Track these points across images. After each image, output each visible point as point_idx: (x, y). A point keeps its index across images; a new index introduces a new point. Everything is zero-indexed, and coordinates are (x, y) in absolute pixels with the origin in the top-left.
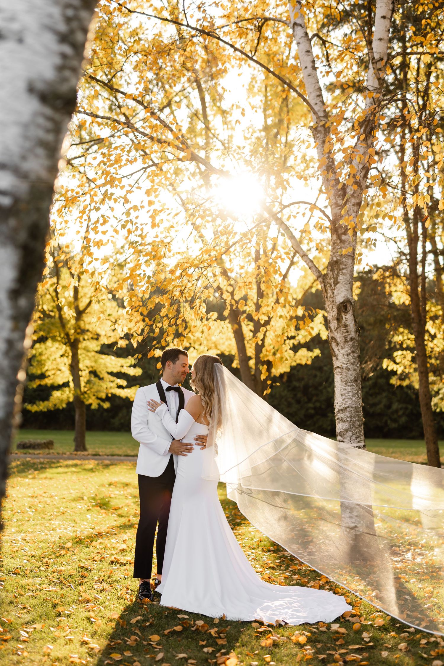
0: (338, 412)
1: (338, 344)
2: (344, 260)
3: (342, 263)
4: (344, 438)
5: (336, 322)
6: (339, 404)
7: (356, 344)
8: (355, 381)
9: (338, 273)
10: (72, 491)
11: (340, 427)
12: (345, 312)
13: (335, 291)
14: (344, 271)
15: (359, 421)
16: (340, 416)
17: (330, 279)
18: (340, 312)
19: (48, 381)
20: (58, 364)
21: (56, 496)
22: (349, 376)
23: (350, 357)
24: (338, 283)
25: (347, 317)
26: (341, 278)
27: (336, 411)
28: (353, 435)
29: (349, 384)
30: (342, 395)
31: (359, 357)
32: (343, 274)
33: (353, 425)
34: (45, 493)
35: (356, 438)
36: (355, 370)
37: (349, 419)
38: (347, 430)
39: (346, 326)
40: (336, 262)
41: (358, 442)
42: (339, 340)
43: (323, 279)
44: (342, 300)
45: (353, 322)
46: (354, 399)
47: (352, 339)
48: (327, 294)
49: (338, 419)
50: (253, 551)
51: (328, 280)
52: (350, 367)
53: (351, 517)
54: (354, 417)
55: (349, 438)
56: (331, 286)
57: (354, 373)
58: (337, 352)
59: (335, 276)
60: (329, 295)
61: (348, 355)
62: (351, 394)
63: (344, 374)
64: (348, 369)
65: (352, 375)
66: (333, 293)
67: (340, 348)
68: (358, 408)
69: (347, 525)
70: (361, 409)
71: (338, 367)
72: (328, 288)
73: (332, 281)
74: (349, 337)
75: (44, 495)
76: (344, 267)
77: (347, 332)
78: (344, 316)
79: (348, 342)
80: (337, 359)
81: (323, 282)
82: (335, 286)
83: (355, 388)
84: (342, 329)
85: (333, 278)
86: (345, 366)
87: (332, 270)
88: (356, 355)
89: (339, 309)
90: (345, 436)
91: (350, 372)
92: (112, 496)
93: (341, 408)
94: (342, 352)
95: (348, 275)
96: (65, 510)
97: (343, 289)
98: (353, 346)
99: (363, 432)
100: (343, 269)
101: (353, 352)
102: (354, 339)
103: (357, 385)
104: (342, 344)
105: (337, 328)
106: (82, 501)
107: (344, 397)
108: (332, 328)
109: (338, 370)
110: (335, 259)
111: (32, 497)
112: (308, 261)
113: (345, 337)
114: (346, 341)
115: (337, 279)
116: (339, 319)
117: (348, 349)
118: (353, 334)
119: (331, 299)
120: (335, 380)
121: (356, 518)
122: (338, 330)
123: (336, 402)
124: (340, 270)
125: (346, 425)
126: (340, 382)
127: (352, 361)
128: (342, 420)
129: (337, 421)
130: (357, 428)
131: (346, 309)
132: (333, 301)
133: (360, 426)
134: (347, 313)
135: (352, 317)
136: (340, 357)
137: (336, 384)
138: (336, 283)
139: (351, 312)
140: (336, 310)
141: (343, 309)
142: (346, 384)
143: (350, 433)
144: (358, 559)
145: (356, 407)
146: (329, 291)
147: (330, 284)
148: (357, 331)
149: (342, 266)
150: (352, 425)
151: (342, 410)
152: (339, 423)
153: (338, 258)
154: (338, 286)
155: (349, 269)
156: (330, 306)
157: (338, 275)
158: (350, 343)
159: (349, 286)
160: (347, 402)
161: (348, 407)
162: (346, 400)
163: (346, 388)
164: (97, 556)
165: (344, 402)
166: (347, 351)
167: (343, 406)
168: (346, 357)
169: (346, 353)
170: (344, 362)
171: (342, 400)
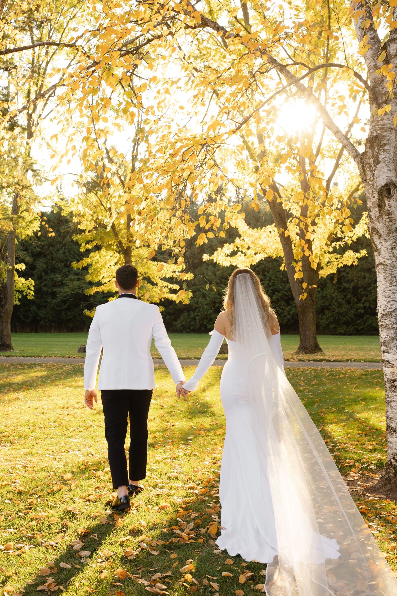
0: (382, 317)
1: (380, 236)
2: (386, 134)
3: (384, 138)
4: (390, 348)
5: (377, 209)
6: (383, 308)
9: (379, 150)
11: (384, 335)
12: (388, 197)
13: (376, 173)
14: (386, 148)
16: (382, 322)
17: (369, 158)
18: (382, 197)
24: (379, 162)
25: (390, 203)
26: (382, 156)
27: (379, 316)
29: (395, 284)
30: (386, 297)
32: (385, 151)
34: (78, 403)
37: (395, 326)
38: (392, 339)
39: (389, 214)
40: (377, 137)
42: (381, 231)
43: (361, 159)
44: (384, 183)
48: (366, 176)
49: (382, 325)
51: (367, 160)
55: (395, 348)
56: (371, 166)
58: (379, 246)
59: (375, 154)
60: (368, 177)
61: (392, 249)
63: (389, 272)
64: (393, 266)
66: (373, 175)
67: (382, 241)
71: (381, 264)
72: (367, 169)
73: (372, 160)
76: (385, 142)
77: (391, 221)
78: (387, 202)
79: (392, 233)
80: (380, 254)
81: (361, 163)
82: (375, 166)
84: (385, 217)
85: (373, 156)
86: (390, 262)
87: (372, 147)
89: (380, 194)
90: (391, 346)
93: (386, 312)
94: (385, 245)
95: (391, 152)
97: (385, 170)
100: (385, 145)
104: (384, 236)
105: (379, 217)
107: (389, 299)
108: (373, 217)
109: (381, 267)
110: (375, 134)
111: (63, 408)
112: (343, 138)
113: (389, 228)
114: (390, 232)
115: (378, 158)
116: (380, 206)
117: (392, 242)
119: (371, 182)
120: (378, 279)
122: (380, 219)
123: (378, 305)
124: (382, 146)
125: (391, 333)
126: (383, 282)
128: (386, 327)
129: (380, 328)
131: (389, 193)
132: (373, 185)
134: (390, 198)
136: (383, 251)
137: (378, 284)
138: (377, 162)
139: (395, 197)
140: (377, 195)
141: (385, 193)
142: (391, 283)
146: (368, 172)
147: (369, 164)
149: (383, 142)
151: (386, 315)
152: (382, 330)
153: (379, 132)
154: (378, 166)
155: (393, 145)
156: (370, 191)
157: (378, 153)
159: (392, 165)
160: (392, 305)
161: (394, 311)
162: (392, 303)
163: (391, 288)
164: (94, 493)
165: (389, 305)
166: (391, 244)
167: (388, 310)
168: (389, 251)
169: (390, 247)
170: (388, 257)
171: (386, 303)
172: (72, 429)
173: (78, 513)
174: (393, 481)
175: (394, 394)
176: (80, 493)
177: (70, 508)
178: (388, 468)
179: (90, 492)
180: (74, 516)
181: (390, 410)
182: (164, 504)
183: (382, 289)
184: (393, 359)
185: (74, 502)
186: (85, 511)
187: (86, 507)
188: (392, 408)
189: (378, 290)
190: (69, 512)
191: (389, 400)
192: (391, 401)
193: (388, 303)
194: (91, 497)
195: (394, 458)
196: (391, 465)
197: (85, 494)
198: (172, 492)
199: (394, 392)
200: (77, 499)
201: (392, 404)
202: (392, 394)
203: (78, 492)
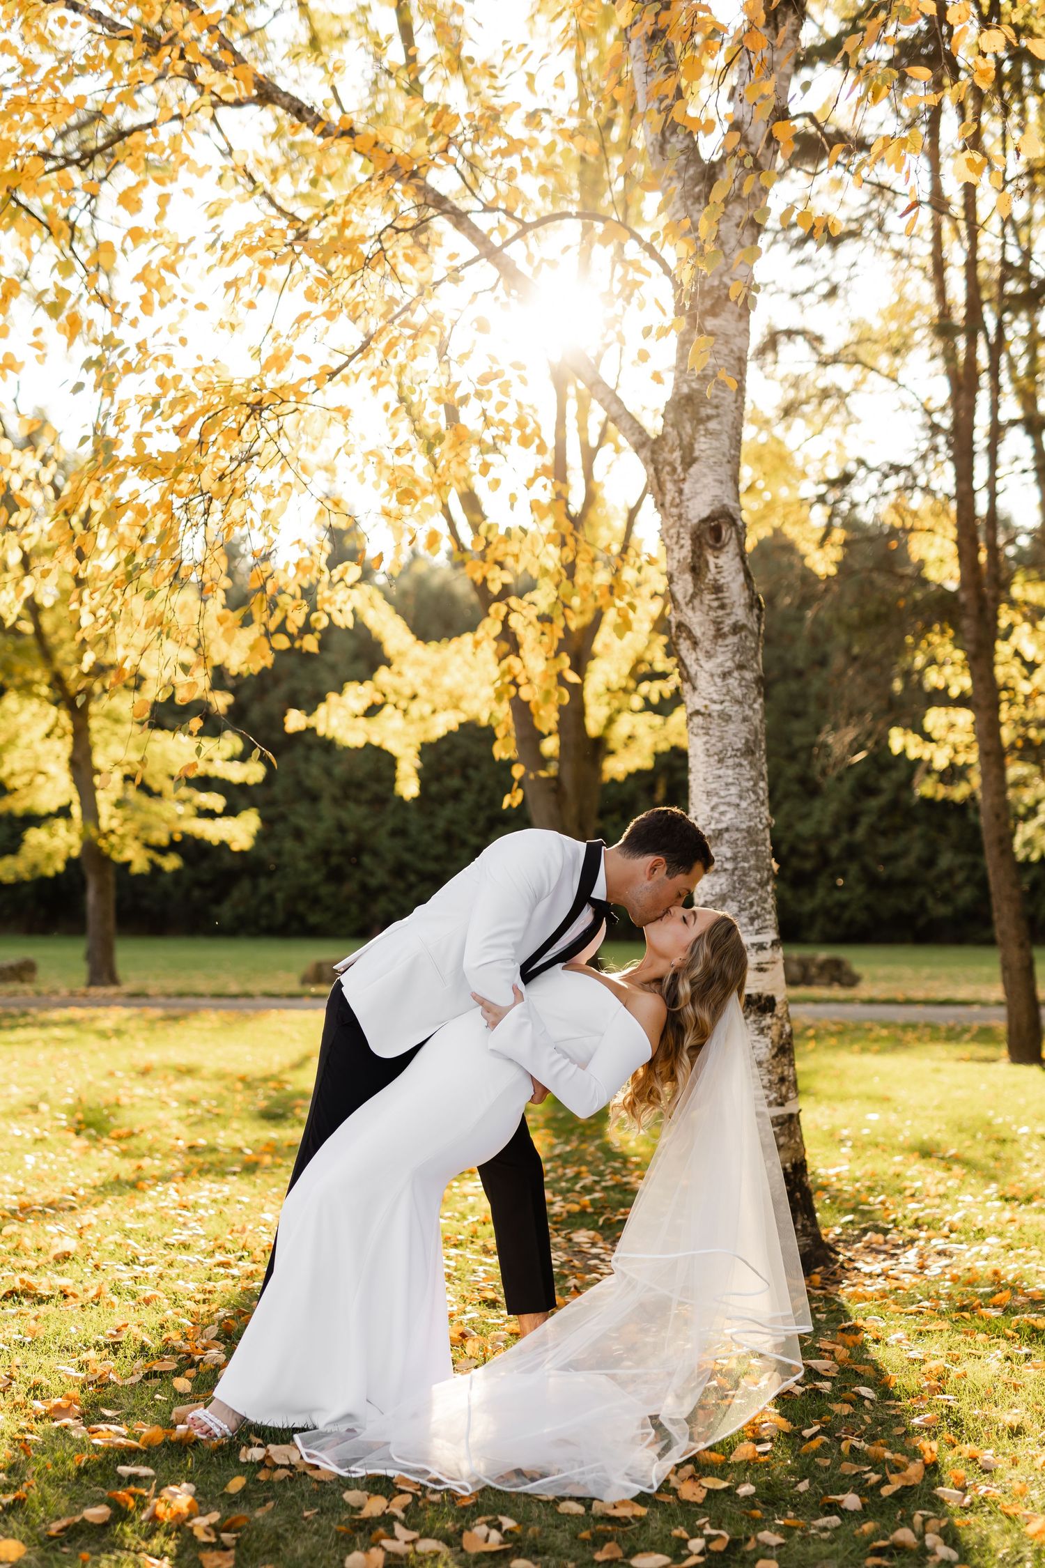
1: (695, 644)
2: (712, 391)
3: (706, 400)
5: (688, 577)
7: (751, 643)
8: (749, 751)
9: (695, 430)
12: (714, 548)
13: (686, 487)
14: (712, 425)
15: (758, 869)
17: (672, 451)
18: (701, 547)
19: (17, 805)
20: (37, 758)
22: (729, 738)
23: (733, 682)
24: (694, 460)
25: (720, 562)
26: (702, 445)
28: (741, 910)
29: (730, 762)
30: (708, 794)
31: (759, 681)
32: (708, 433)
33: (741, 881)
35: (752, 920)
36: (745, 719)
37: (729, 866)
38: (723, 899)
39: (717, 589)
40: (689, 398)
41: (758, 932)
42: (697, 632)
43: (653, 452)
44: (705, 513)
45: (741, 578)
46: (744, 804)
47: (737, 629)
48: (664, 494)
50: (453, 1252)
51: (666, 455)
52: (733, 709)
54: (745, 859)
56: (674, 470)
57: (744, 727)
58: (693, 668)
59: (686, 440)
60: (668, 498)
61: (725, 675)
62: (734, 790)
63: (715, 732)
64: (726, 718)
65: (737, 734)
66: (681, 492)
67: (701, 655)
68: (757, 832)
70: (767, 834)
71: (697, 712)
72: (665, 477)
73: (677, 454)
74: (729, 622)
76: (710, 411)
77: (722, 607)
78: (711, 560)
79: (724, 636)
80: (694, 689)
81: (653, 461)
82: (685, 470)
83: (748, 772)
84: (708, 597)
85: (681, 447)
86: (718, 707)
87: (677, 424)
88: (749, 675)
89: (697, 538)
91: (732, 728)
94: (709, 665)
95: (724, 437)
97: (709, 480)
98: (741, 649)
99: (771, 902)
100: (709, 418)
101: (741, 667)
102: (743, 627)
103: (752, 765)
104: (706, 644)
105: (693, 596)
106: (30, 1116)
107: (715, 800)
108: (679, 596)
109: (698, 720)
110: (685, 390)
113: (717, 624)
114: (719, 635)
115: (691, 447)
116: (697, 569)
117: (724, 658)
118: (740, 614)
119: (674, 511)
120: (691, 752)
122: (696, 602)
124: (701, 421)
125: (722, 883)
126: (703, 757)
127: (738, 693)
130: (753, 890)
131: (718, 538)
132: (680, 516)
133: (763, 884)
134: (720, 549)
135: (737, 563)
136: (702, 681)
137: (692, 762)
138: (689, 461)
139: (732, 548)
140: (687, 542)
141: (709, 538)
142: (721, 761)
143: (732, 906)
145: (749, 831)
146: (669, 486)
147: (671, 464)
148: (753, 603)
149: (706, 411)
150: (739, 883)
153: (695, 385)
154: (692, 470)
155: (728, 419)
156: (672, 531)
157: (693, 438)
158: (732, 640)
159: (726, 470)
160: (722, 813)
161: (727, 830)
162: (722, 808)
163: (721, 772)
165: (716, 815)
166: (721, 665)
167: (713, 826)
168: (718, 681)
169: (719, 670)
170: (715, 697)
171: (708, 808)
183: (701, 775)
189: (691, 777)
193: (713, 809)
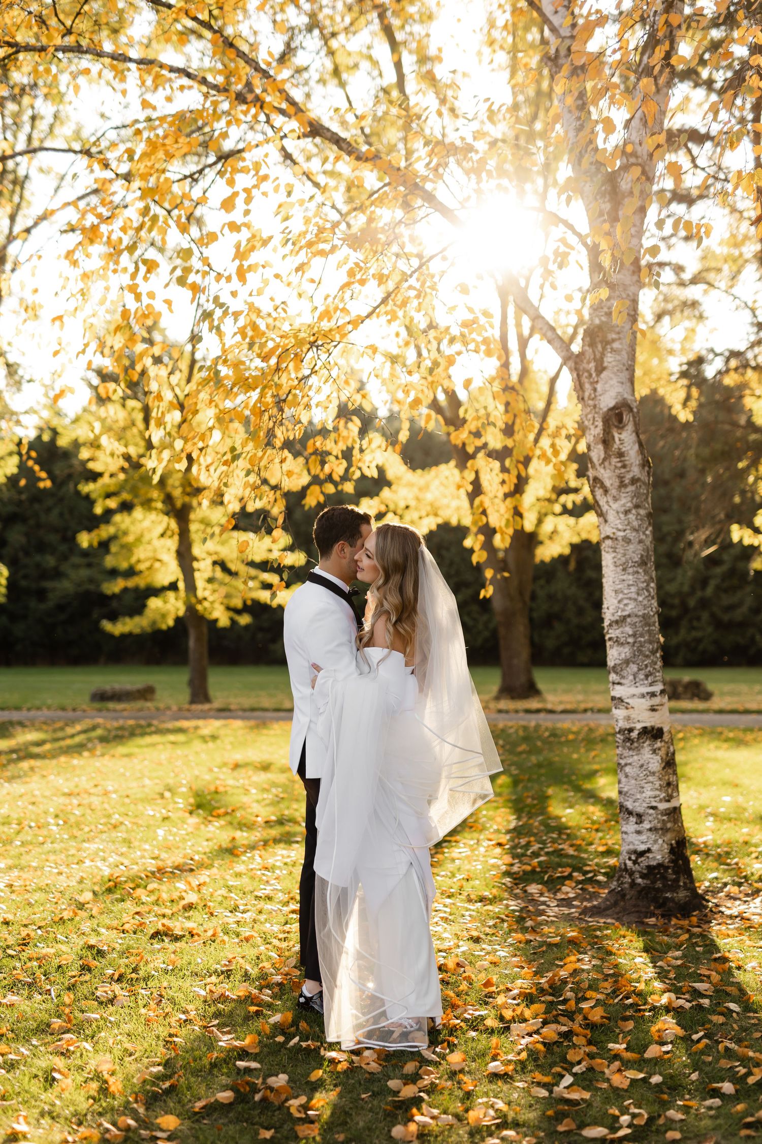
0: (610, 625)
1: (606, 491)
2: (615, 322)
3: (611, 328)
4: (623, 677)
5: (601, 447)
6: (611, 610)
7: (643, 490)
8: (643, 563)
9: (604, 349)
10: (147, 782)
11: (614, 655)
12: (618, 428)
13: (599, 387)
14: (616, 345)
15: (650, 642)
16: (612, 633)
17: (589, 362)
18: (609, 427)
19: (140, 582)
20: (155, 551)
21: (115, 792)
22: (630, 554)
23: (632, 517)
24: (604, 369)
25: (622, 436)
26: (609, 359)
27: (605, 625)
28: (639, 670)
29: (631, 570)
30: (616, 592)
31: (649, 515)
32: (613, 350)
33: (640, 651)
34: (96, 786)
35: (647, 676)
36: (640, 542)
37: (631, 640)
38: (627, 662)
39: (621, 455)
40: (600, 328)
41: (651, 685)
42: (608, 483)
43: (576, 363)
44: (612, 404)
45: (636, 447)
46: (640, 599)
47: (634, 481)
48: (583, 391)
49: (610, 639)
51: (585, 365)
52: (631, 535)
53: (639, 832)
54: (642, 635)
55: (631, 677)
56: (590, 375)
57: (640, 547)
58: (605, 508)
59: (598, 355)
60: (587, 394)
61: (626, 512)
62: (633, 589)
63: (621, 550)
64: (627, 541)
65: (635, 552)
66: (595, 390)
67: (610, 499)
68: (650, 617)
69: (632, 847)
70: (656, 618)
71: (608, 537)
72: (584, 380)
73: (592, 365)
74: (629, 476)
75: (92, 791)
76: (614, 336)
77: (624, 466)
78: (616, 436)
79: (625, 486)
80: (606, 521)
81: (576, 369)
82: (598, 375)
83: (642, 577)
84: (614, 460)
85: (595, 359)
86: (622, 534)
87: (592, 344)
88: (642, 512)
89: (606, 421)
90: (625, 673)
91: (631, 547)
92: (221, 789)
93: (616, 618)
94: (615, 506)
95: (624, 353)
96: (121, 819)
97: (614, 382)
98: (636, 495)
99: (659, 664)
100: (613, 341)
101: (637, 506)
102: (638, 480)
103: (646, 572)
104: (614, 492)
105: (604, 460)
106: (159, 801)
107: (621, 596)
108: (595, 459)
109: (608, 542)
110: (597, 321)
111: (70, 795)
112: (545, 328)
113: (621, 478)
114: (622, 485)
115: (602, 362)
116: (607, 441)
117: (625, 501)
118: (636, 471)
119: (591, 402)
120: (604, 563)
121: (649, 834)
122: (607, 463)
123: (605, 606)
124: (608, 343)
125: (626, 652)
126: (612, 567)
127: (636, 524)
128: (617, 641)
129: (608, 644)
130: (647, 657)
131: (621, 420)
132: (595, 406)
133: (653, 652)
134: (622, 428)
135: (633, 437)
136: (611, 516)
137: (605, 571)
138: (600, 369)
139: (630, 427)
140: (600, 424)
141: (614, 421)
142: (624, 570)
143: (633, 668)
144: (653, 915)
145: (644, 616)
146: (587, 386)
147: (589, 371)
148: (645, 464)
149: (611, 336)
150: (638, 652)
151: (617, 622)
152: (611, 647)
153: (603, 319)
154: (603, 375)
155: (627, 341)
156: (590, 416)
157: (603, 355)
158: (631, 488)
159: (625, 375)
160: (626, 605)
161: (629, 616)
162: (626, 601)
163: (624, 577)
164: (132, 921)
165: (621, 606)
166: (624, 505)
167: (619, 614)
168: (622, 516)
169: (622, 509)
170: (620, 527)
171: (616, 602)
172: (87, 829)
173: (105, 948)
174: (628, 897)
175: (631, 753)
176: (108, 922)
177: (92, 942)
178: (621, 876)
179: (124, 920)
180: (100, 953)
181: (624, 780)
182: (247, 934)
183: (611, 579)
184: (628, 694)
185: (98, 934)
186: (117, 946)
187: (120, 941)
188: (627, 776)
189: (604, 580)
190: (91, 947)
191: (623, 762)
192: (626, 765)
193: (619, 602)
194: (127, 927)
195: (630, 859)
196: (626, 870)
197: (115, 923)
198: (262, 917)
199: (630, 749)
200: (103, 930)
201: (627, 769)
202: (626, 753)
203: (106, 920)
